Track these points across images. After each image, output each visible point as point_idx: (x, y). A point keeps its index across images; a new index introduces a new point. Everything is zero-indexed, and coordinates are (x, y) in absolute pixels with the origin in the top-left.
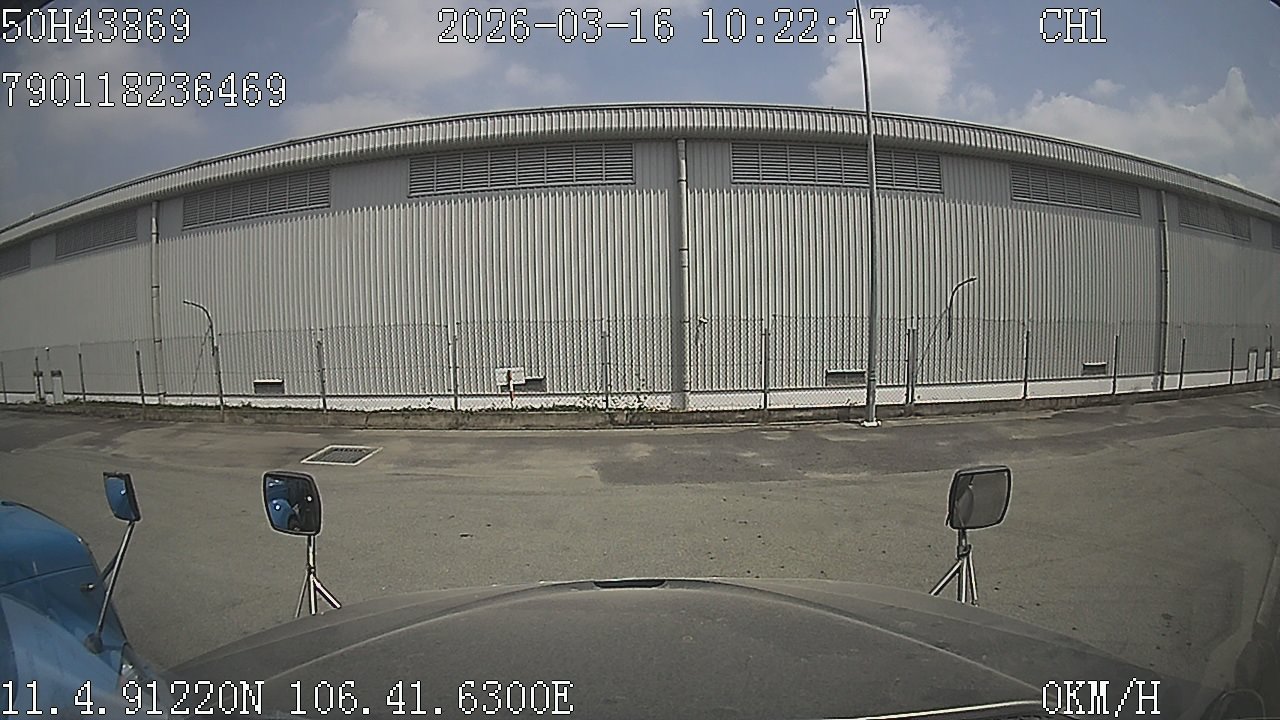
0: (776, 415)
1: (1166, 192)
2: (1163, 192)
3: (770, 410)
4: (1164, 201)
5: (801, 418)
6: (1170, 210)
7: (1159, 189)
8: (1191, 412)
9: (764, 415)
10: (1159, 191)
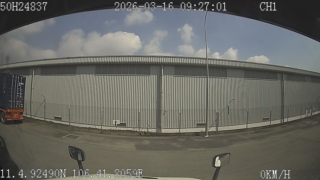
0: (182, 134)
5: (189, 135)
6: (285, 77)
7: (282, 73)
8: (291, 127)
9: (179, 134)
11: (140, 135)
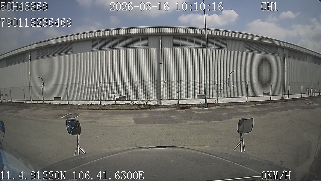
0: (181, 106)
4: (285, 51)
5: (188, 107)
8: (291, 105)
9: (178, 106)
10: (283, 48)
11: (139, 108)
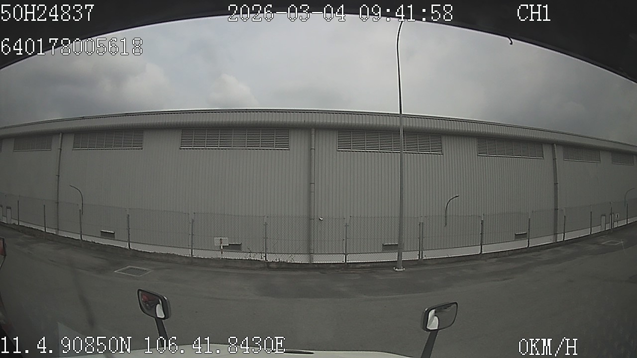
0: (351, 266)
1: (556, 145)
2: (555, 145)
3: (348, 263)
4: (556, 150)
5: (364, 268)
6: (559, 152)
7: (552, 144)
8: (569, 251)
9: (346, 266)
10: (553, 144)
11: (268, 267)
